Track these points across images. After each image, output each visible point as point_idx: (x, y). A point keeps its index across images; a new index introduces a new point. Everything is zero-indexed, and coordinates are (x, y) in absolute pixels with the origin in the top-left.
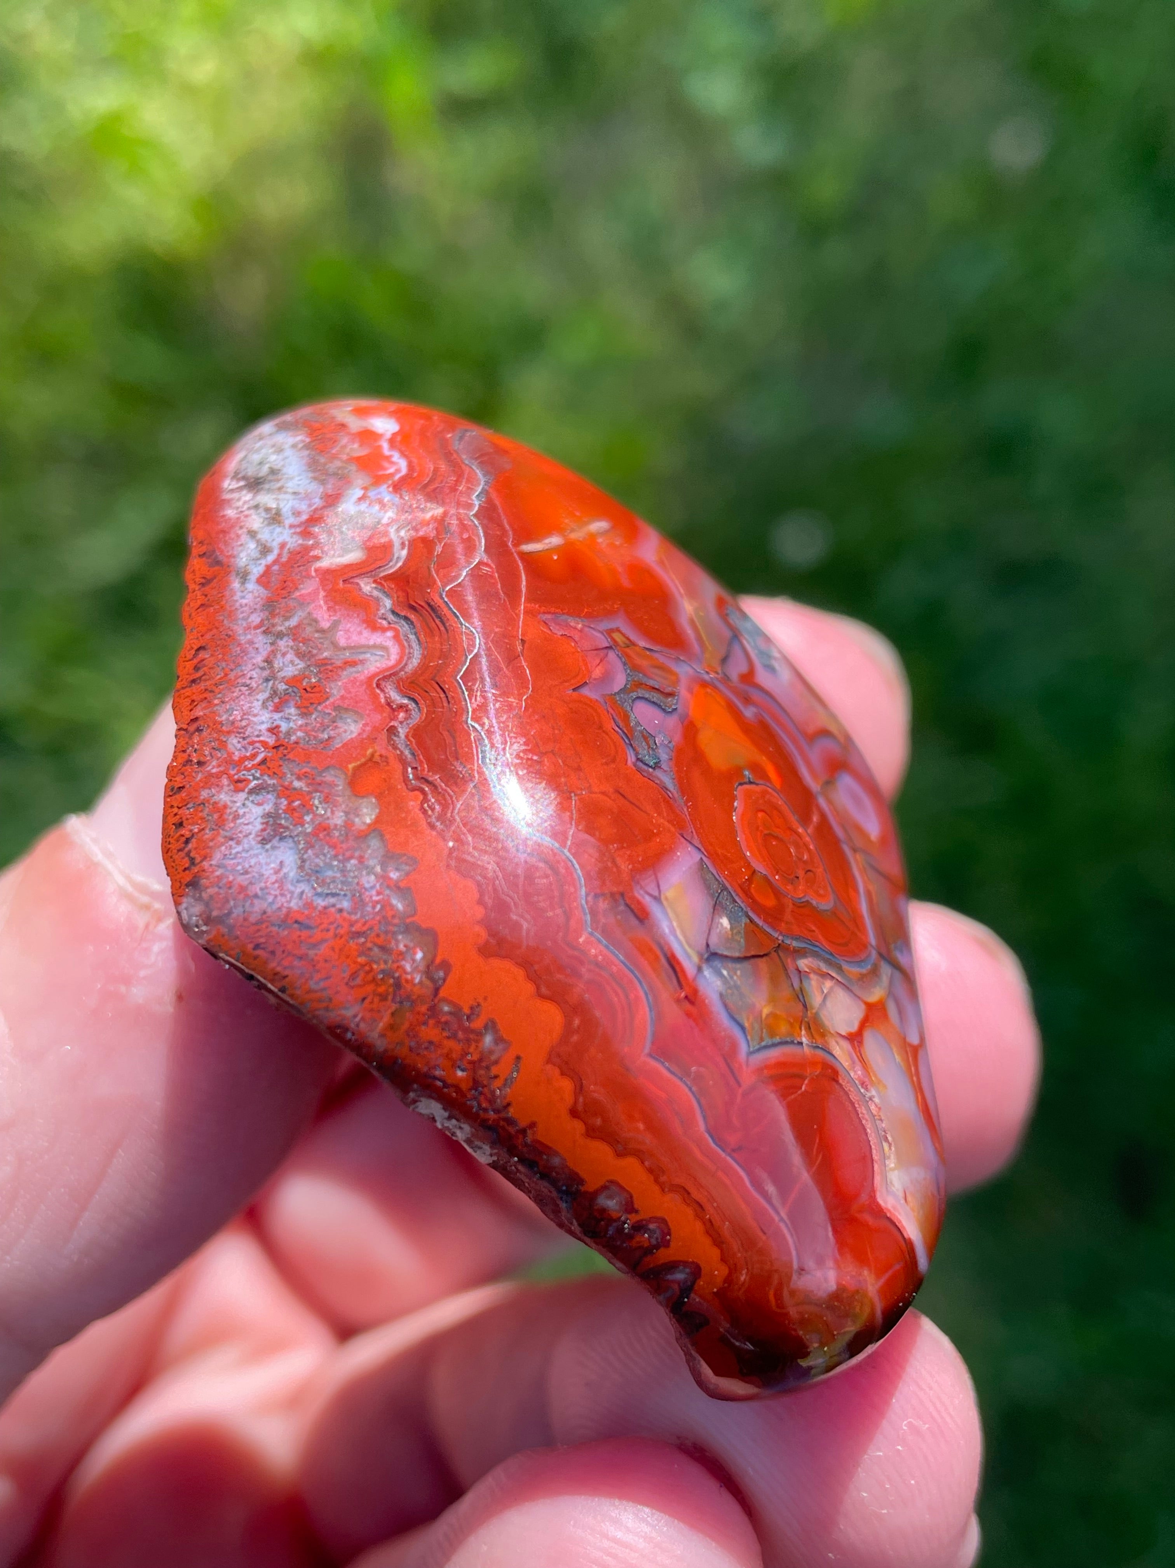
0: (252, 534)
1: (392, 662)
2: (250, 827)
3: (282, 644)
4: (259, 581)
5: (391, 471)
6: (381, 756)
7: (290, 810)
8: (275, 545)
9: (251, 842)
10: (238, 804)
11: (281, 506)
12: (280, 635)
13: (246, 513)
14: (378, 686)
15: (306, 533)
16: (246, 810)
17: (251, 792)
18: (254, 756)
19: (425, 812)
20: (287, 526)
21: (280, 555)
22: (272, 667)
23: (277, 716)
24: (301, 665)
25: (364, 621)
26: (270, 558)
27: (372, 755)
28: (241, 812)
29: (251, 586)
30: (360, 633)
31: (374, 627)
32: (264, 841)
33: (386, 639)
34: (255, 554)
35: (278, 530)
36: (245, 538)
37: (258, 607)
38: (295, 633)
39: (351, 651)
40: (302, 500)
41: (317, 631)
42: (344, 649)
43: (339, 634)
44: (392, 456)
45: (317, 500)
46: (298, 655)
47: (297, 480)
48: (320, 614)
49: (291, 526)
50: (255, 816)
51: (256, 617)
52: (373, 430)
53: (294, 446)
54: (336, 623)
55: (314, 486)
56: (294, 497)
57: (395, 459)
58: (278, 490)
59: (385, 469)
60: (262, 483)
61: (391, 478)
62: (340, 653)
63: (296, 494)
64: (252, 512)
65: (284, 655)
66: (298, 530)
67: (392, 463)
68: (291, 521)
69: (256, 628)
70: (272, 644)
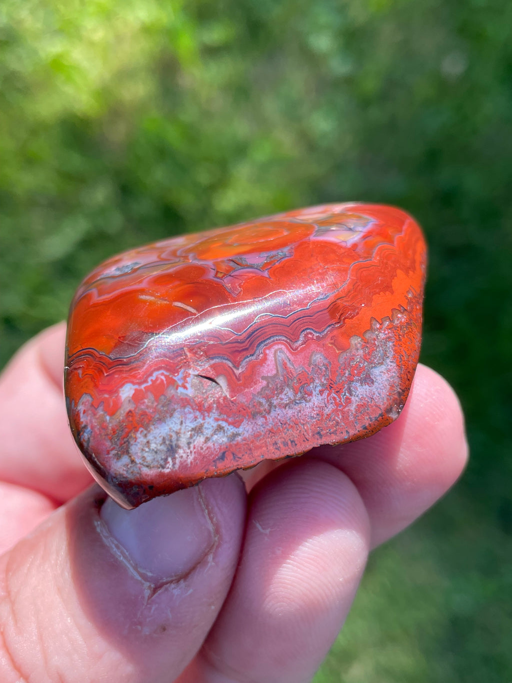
0: (207, 439)
1: (283, 347)
2: (367, 390)
3: (275, 402)
4: (238, 427)
5: (163, 378)
6: (331, 339)
7: (358, 375)
8: (215, 424)
9: (374, 388)
10: (357, 399)
11: (190, 429)
12: (271, 405)
13: (192, 449)
14: (296, 349)
15: (209, 409)
16: (360, 394)
17: (351, 395)
18: (334, 398)
19: (353, 317)
20: (203, 422)
21: (223, 420)
22: (288, 404)
23: (314, 393)
24: (287, 389)
25: (261, 365)
26: (224, 424)
27: (331, 343)
28: (360, 396)
29: (241, 430)
30: (268, 365)
31: (265, 359)
32: (373, 382)
33: (270, 354)
34: (221, 434)
35: (206, 425)
36: (210, 444)
37: (254, 422)
38: (268, 398)
39: (278, 367)
40: (186, 418)
41: (268, 386)
42: (278, 371)
43: (269, 375)
44: (152, 380)
45: (186, 410)
46: (281, 392)
47: (171, 426)
48: (258, 387)
49: (204, 419)
50: (362, 390)
51: (260, 421)
52: (131, 396)
53: (145, 436)
54: (264, 378)
55: (176, 414)
56: (184, 424)
57: (154, 378)
58: (177, 433)
59: (162, 381)
60: (171, 446)
61: (168, 376)
62: (280, 372)
63: (181, 423)
64: (192, 446)
65: (282, 399)
66: (206, 414)
67: (157, 379)
68: (200, 420)
69: (266, 419)
70: (275, 407)
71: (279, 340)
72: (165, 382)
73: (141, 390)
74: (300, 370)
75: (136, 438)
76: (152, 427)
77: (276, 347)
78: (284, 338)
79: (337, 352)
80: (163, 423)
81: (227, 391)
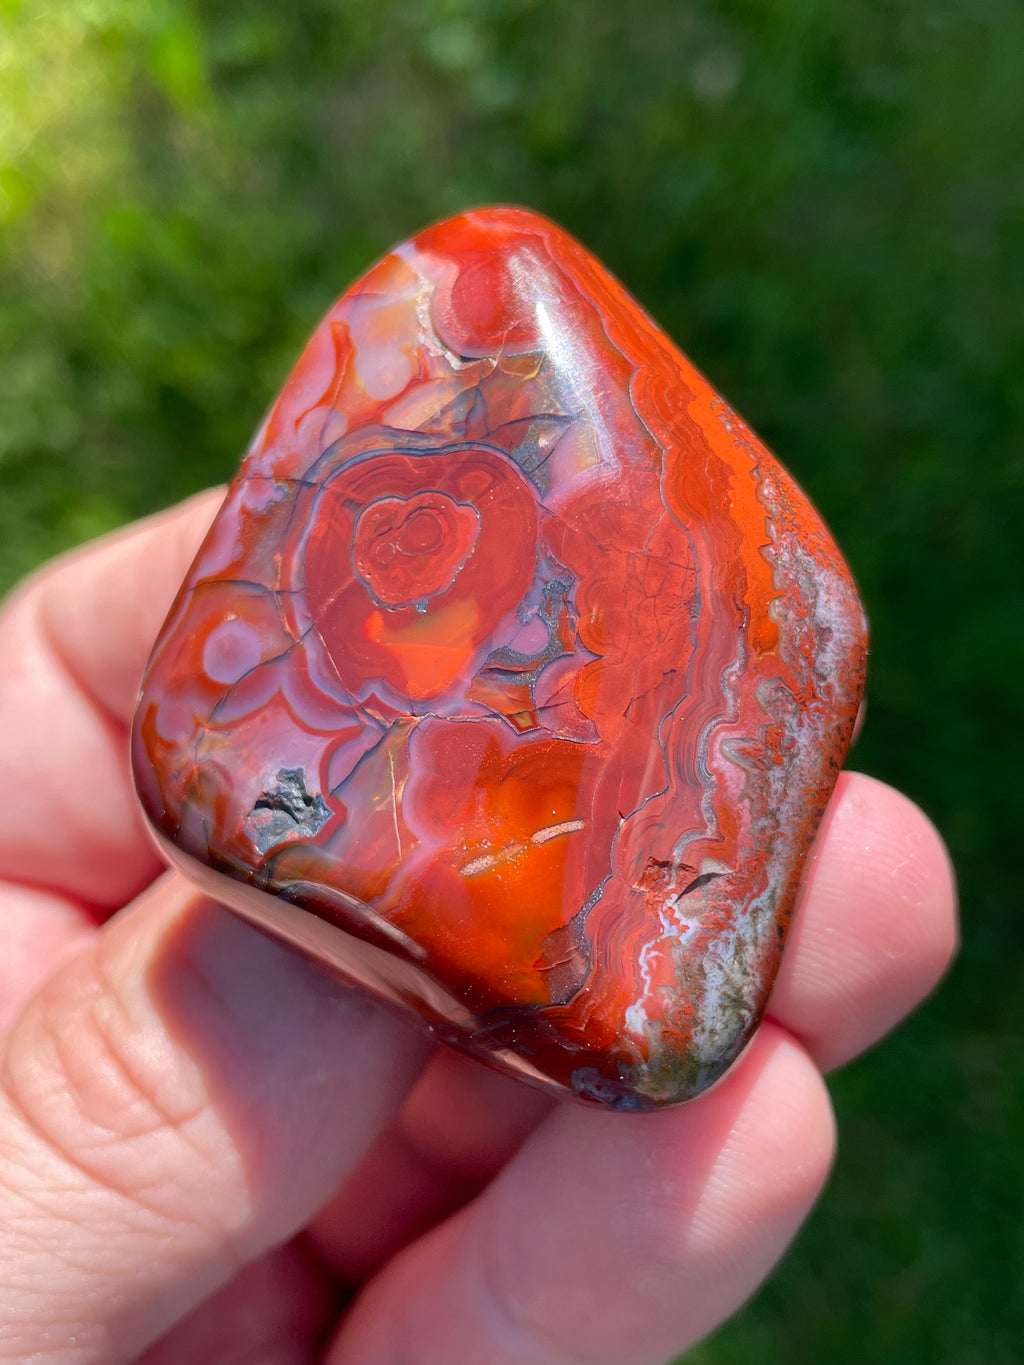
0: (755, 941)
1: (721, 734)
2: (833, 647)
3: (773, 805)
4: (767, 883)
5: (654, 953)
6: (756, 650)
7: (812, 645)
8: (747, 917)
9: (837, 635)
10: (833, 673)
11: (732, 958)
12: (772, 814)
14: (737, 718)
15: (728, 912)
16: (831, 664)
17: (825, 679)
18: (815, 709)
19: (746, 584)
20: (736, 932)
21: (749, 901)
22: (785, 785)
23: (795, 735)
24: (770, 773)
25: (725, 789)
26: (754, 904)
27: (760, 653)
28: (833, 665)
29: (772, 883)
30: (731, 778)
31: (721, 776)
32: (829, 630)
33: (720, 762)
34: (761, 917)
35: (741, 932)
36: (761, 940)
37: (775, 856)
38: (765, 812)
39: (741, 764)
40: (719, 956)
41: (753, 801)
42: (744, 769)
43: (742, 787)
44: (646, 973)
45: (711, 948)
46: (769, 785)
47: (714, 985)
48: (746, 817)
49: (734, 930)
50: (829, 655)
51: (779, 846)
52: (645, 1017)
53: (703, 1030)
54: (741, 800)
55: (707, 966)
56: (723, 964)
57: (645, 968)
58: (728, 981)
59: (657, 957)
60: (734, 1000)
61: (656, 943)
62: (747, 768)
63: (721, 967)
64: (749, 970)
65: (776, 792)
66: (731, 921)
67: (649, 964)
68: (732, 936)
69: (782, 834)
70: (778, 809)
71: (710, 731)
72: (661, 955)
73: (649, 998)
74: (759, 734)
75: (697, 1046)
76: (701, 1013)
77: (717, 746)
78: (714, 722)
79: (773, 654)
80: (706, 994)
81: (723, 869)
